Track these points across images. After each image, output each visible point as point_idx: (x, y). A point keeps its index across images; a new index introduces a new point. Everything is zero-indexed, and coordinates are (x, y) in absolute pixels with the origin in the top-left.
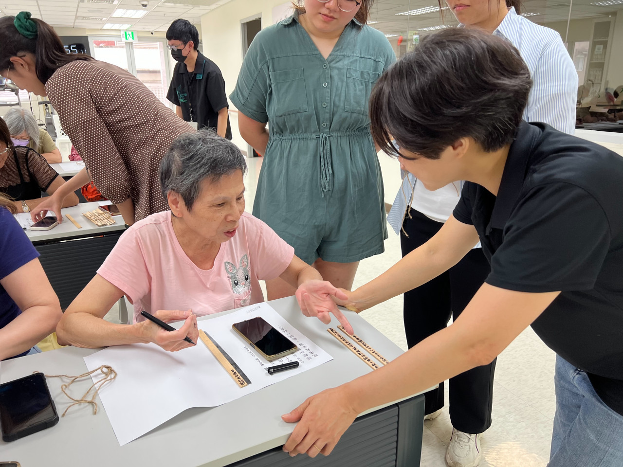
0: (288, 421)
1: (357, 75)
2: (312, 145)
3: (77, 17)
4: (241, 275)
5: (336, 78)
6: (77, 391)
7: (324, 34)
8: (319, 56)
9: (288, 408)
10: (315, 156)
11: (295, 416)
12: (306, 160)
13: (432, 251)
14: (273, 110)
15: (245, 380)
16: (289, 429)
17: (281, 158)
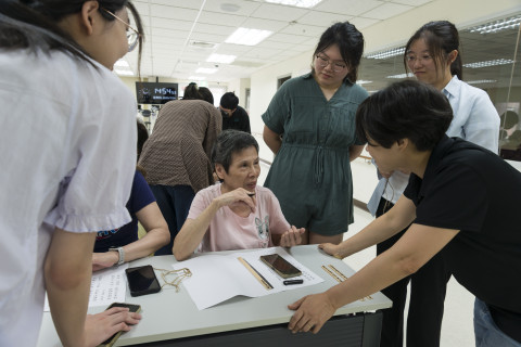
0: (291, 308)
1: (347, 113)
2: (312, 152)
3: (174, 72)
4: (264, 228)
5: (333, 114)
6: (170, 279)
7: (328, 86)
8: (324, 98)
9: (292, 301)
10: (313, 160)
11: (296, 306)
12: (307, 162)
13: (390, 218)
14: (289, 127)
15: (270, 286)
16: (291, 313)
17: (289, 157)
